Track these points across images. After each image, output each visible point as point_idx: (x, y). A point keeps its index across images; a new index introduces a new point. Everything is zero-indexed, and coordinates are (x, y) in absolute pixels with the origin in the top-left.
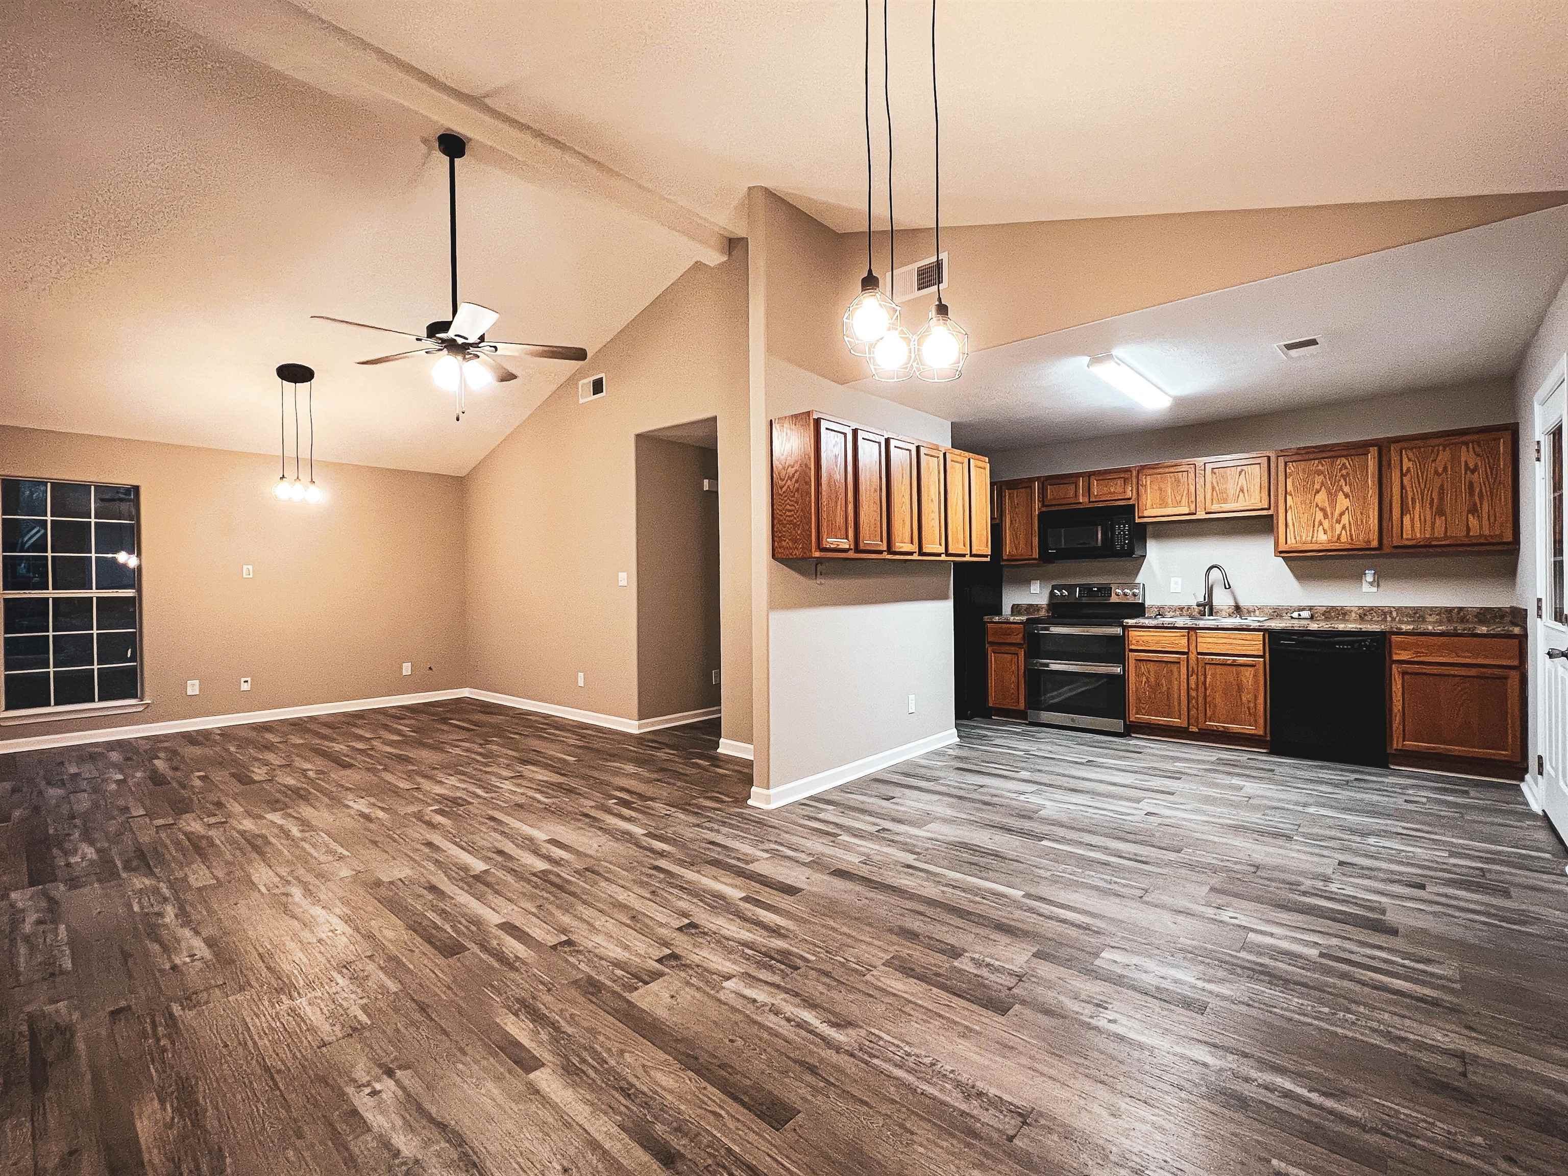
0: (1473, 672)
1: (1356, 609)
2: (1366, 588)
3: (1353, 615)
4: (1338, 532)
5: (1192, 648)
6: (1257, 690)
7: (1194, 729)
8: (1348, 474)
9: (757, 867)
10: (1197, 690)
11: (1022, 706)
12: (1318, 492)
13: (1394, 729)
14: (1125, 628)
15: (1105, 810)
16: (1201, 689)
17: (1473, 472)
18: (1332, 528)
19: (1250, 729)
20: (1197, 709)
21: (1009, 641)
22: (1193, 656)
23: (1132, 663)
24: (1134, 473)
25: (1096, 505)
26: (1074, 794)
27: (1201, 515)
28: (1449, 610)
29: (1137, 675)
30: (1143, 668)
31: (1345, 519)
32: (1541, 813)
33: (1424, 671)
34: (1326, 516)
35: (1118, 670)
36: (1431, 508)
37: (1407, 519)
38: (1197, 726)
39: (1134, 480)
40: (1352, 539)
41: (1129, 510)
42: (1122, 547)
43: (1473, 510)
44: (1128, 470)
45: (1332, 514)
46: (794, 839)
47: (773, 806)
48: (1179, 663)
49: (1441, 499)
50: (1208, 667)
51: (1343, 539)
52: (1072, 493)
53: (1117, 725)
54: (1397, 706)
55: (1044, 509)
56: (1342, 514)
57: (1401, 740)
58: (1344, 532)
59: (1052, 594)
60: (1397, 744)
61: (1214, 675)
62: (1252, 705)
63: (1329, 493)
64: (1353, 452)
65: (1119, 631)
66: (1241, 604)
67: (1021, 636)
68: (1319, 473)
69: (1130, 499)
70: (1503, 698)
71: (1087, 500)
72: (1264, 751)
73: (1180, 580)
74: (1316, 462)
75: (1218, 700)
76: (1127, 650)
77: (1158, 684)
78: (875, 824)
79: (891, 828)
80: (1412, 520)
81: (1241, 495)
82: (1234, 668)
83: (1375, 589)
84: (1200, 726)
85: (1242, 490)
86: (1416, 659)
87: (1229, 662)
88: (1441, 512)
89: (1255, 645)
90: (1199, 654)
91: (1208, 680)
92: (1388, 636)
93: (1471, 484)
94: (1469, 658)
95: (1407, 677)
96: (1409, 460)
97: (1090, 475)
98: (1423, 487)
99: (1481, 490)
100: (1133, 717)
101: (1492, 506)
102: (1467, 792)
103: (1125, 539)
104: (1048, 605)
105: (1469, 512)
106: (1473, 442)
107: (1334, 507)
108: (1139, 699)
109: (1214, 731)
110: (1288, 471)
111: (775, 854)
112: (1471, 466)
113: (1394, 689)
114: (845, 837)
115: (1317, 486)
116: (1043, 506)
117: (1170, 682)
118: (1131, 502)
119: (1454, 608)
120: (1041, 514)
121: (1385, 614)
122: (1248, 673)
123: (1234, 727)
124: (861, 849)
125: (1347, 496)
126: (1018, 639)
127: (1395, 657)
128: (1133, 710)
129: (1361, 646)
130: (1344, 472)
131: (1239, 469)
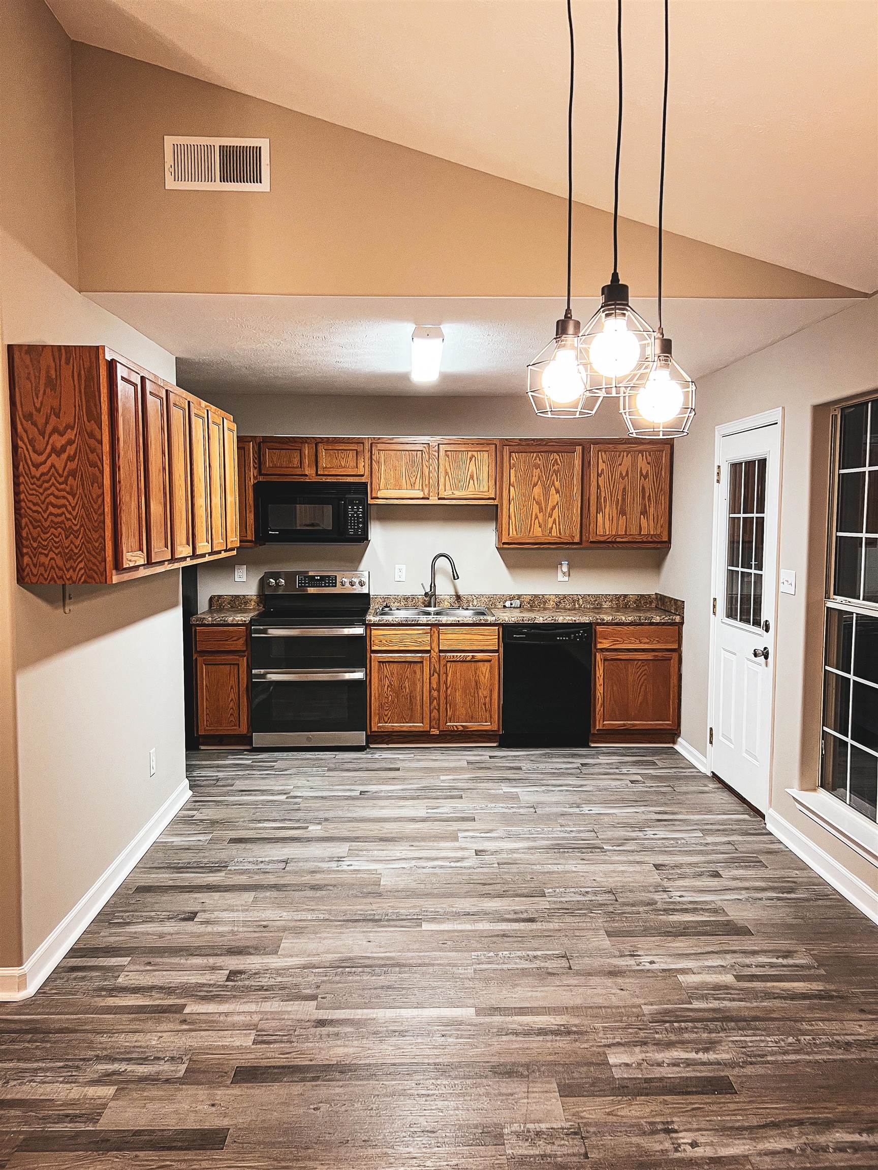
0: (649, 656)
1: (554, 597)
2: (560, 577)
3: (552, 603)
4: (550, 526)
5: (435, 645)
6: (492, 685)
7: (435, 732)
8: (558, 471)
9: (108, 1122)
10: (439, 691)
11: (244, 729)
12: (535, 485)
13: (597, 710)
14: (368, 626)
15: (437, 859)
16: (443, 688)
17: (646, 477)
18: (546, 522)
19: (487, 726)
20: (439, 712)
21: (227, 648)
22: (434, 654)
23: (375, 665)
24: (367, 446)
25: (324, 479)
26: (389, 846)
27: (434, 501)
28: (617, 597)
29: (380, 680)
30: (387, 670)
31: (555, 514)
32: (710, 774)
33: (619, 657)
34: (541, 510)
35: (359, 675)
36: (617, 508)
37: (600, 516)
38: (438, 728)
39: (367, 455)
40: (560, 534)
41: (362, 488)
42: (356, 531)
43: (644, 512)
44: (360, 442)
45: (546, 508)
46: (124, 1041)
47: (31, 989)
48: (422, 662)
49: (624, 499)
50: (449, 664)
51: (554, 534)
52: (296, 461)
53: (359, 737)
54: (600, 690)
55: (261, 479)
56: (553, 508)
57: (601, 722)
58: (554, 526)
59: (263, 583)
60: (600, 724)
61: (455, 673)
62: (488, 699)
63: (544, 486)
64: (562, 449)
65: (359, 631)
66: (461, 593)
67: (242, 641)
68: (537, 466)
69: (362, 476)
70: (667, 678)
71: (314, 472)
72: (495, 745)
73: (404, 567)
74: (535, 454)
75: (458, 699)
76: (369, 651)
77: (401, 687)
78: (213, 968)
79: (241, 967)
80: (604, 517)
81: (471, 482)
82: (473, 664)
83: (566, 579)
84: (441, 729)
85: (472, 477)
86: (612, 647)
87: (468, 659)
88: (623, 512)
89: (490, 639)
90: (441, 651)
91: (449, 679)
92: (594, 626)
93: (643, 488)
94: (648, 643)
95: (606, 663)
96: (604, 462)
97: (317, 442)
98: (612, 488)
99: (650, 494)
100: (376, 725)
101: (656, 508)
102: (654, 763)
103: (359, 523)
104: (259, 596)
105: (641, 513)
106: (646, 452)
107: (547, 501)
108: (381, 706)
109: (454, 731)
110: (512, 461)
111: (123, 1083)
112: (644, 472)
113: (598, 675)
114: (192, 1008)
115: (535, 479)
116: (260, 474)
117: (414, 684)
118: (363, 480)
119: (621, 596)
120: (256, 486)
121: (574, 601)
122: (485, 668)
123: (473, 726)
124: (236, 1018)
125: (557, 492)
126: (240, 645)
127: (599, 646)
128: (375, 719)
129: (575, 637)
130: (556, 467)
131: (470, 454)
